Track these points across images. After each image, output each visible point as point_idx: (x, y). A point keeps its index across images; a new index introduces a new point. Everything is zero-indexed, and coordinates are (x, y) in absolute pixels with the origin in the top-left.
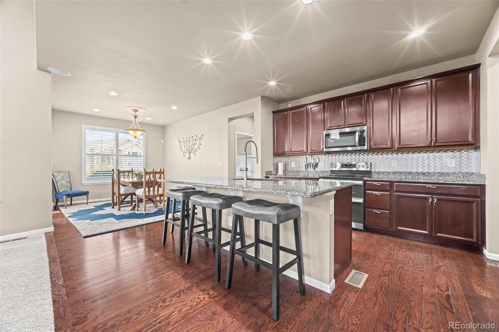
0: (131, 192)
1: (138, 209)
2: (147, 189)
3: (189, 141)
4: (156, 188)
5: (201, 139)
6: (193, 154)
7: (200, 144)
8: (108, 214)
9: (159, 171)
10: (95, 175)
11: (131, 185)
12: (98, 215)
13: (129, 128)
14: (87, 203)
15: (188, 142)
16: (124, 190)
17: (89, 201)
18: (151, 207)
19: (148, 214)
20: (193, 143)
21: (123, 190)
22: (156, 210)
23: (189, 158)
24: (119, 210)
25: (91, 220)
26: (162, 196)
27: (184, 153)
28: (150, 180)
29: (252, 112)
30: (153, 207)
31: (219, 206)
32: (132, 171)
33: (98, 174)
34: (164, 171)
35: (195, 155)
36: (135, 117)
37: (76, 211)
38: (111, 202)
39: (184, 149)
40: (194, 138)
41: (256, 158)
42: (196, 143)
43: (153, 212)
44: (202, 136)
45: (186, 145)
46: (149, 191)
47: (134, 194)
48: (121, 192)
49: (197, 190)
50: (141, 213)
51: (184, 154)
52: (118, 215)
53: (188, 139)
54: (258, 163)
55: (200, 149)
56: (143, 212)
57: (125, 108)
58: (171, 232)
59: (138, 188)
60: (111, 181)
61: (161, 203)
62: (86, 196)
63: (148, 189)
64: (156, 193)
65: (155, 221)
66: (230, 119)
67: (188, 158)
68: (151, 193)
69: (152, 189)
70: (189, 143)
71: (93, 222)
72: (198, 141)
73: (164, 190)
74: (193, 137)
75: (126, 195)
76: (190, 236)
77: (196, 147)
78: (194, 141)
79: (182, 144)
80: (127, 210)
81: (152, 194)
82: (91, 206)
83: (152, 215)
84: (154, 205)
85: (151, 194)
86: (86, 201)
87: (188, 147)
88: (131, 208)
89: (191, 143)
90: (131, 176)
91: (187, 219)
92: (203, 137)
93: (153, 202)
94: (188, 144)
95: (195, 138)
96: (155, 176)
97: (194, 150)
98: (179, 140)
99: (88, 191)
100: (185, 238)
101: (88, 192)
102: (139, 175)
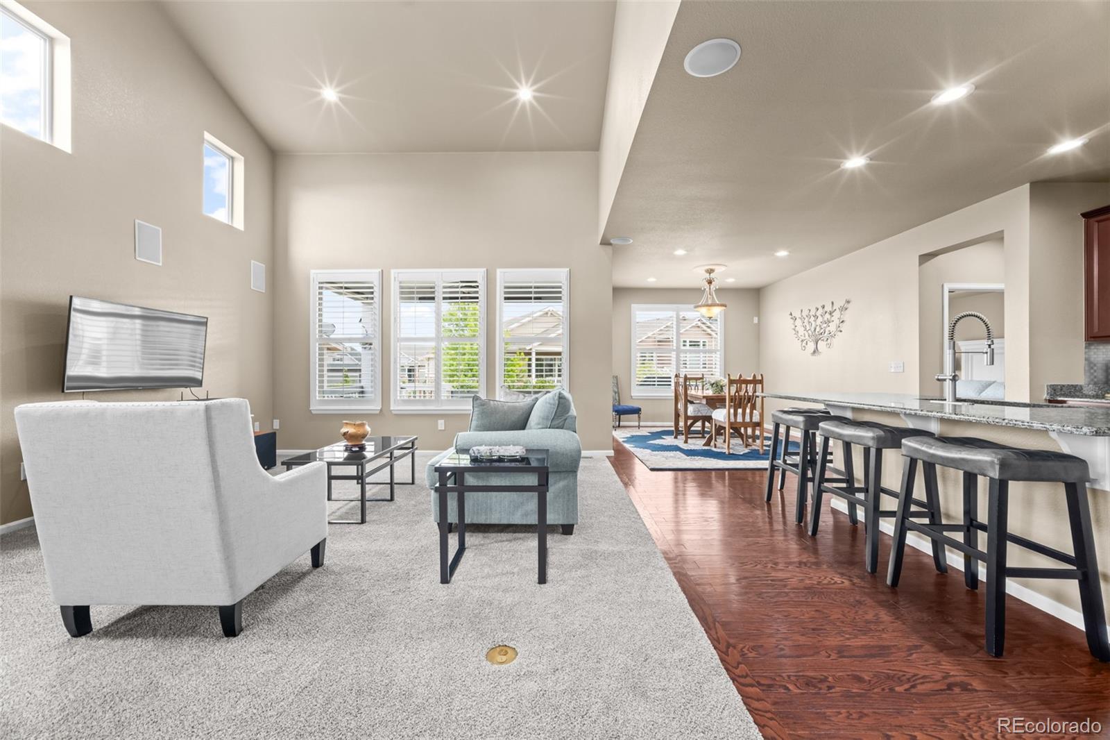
0: (704, 415)
1: (715, 445)
2: (732, 411)
3: (816, 317)
4: (748, 411)
5: (844, 309)
6: (826, 343)
7: (843, 322)
8: (671, 446)
9: (751, 378)
10: (648, 382)
11: (704, 402)
12: (658, 445)
13: (700, 304)
14: (639, 427)
15: (813, 318)
16: (694, 409)
17: (642, 424)
18: (736, 445)
19: (733, 454)
20: (826, 319)
21: (691, 410)
22: (747, 451)
23: (814, 352)
24: (686, 442)
25: (653, 451)
26: (758, 426)
27: (802, 341)
28: (737, 394)
29: (1000, 230)
30: (740, 445)
31: (876, 440)
32: (702, 378)
33: (650, 381)
34: (762, 378)
35: (829, 346)
36: (709, 283)
37: (629, 436)
38: (673, 429)
39: (803, 334)
40: (826, 309)
41: (987, 353)
42: (833, 318)
43: (742, 453)
44: (848, 302)
45: (808, 326)
46: (736, 414)
47: (709, 419)
48: (689, 413)
49: (832, 414)
50: (722, 452)
51: (804, 344)
52: (686, 449)
53: (813, 313)
54: (993, 364)
55: (841, 331)
56: (726, 451)
57: (694, 270)
58: (779, 488)
59: (715, 408)
60: (673, 394)
61: (754, 441)
62: (637, 415)
63: (734, 411)
64: (747, 419)
65: (748, 467)
66: (925, 258)
67: (812, 351)
68: (740, 419)
69: (740, 411)
70: (815, 321)
71: (654, 452)
72: (837, 314)
73: (762, 415)
74: (823, 307)
75: (696, 419)
76: (818, 490)
77: (832, 327)
78: (828, 316)
79: (799, 322)
80: (698, 444)
81: (741, 421)
82: (644, 432)
83: (741, 457)
84: (741, 443)
85: (738, 421)
86: (637, 424)
87: (813, 330)
88: (704, 441)
89: (820, 319)
90: (700, 388)
91: (811, 467)
92: (849, 306)
93: (741, 436)
94: (813, 323)
95: (828, 308)
96: (747, 387)
97: (826, 335)
98: (791, 314)
99: (640, 407)
100: (806, 501)
101: (640, 410)
102: (717, 386)
